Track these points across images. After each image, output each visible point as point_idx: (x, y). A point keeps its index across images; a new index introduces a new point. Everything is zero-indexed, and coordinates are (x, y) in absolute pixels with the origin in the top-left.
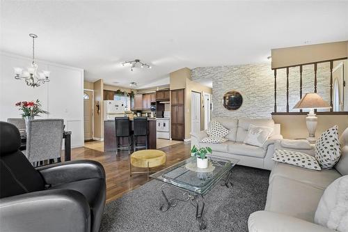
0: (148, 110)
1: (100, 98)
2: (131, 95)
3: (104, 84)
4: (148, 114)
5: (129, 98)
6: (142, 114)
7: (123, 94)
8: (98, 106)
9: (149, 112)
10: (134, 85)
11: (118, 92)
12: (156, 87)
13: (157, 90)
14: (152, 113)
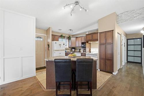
0: (80, 47)
1: (50, 40)
2: (69, 38)
3: (52, 32)
4: (79, 49)
5: (68, 40)
6: (75, 49)
7: (64, 37)
8: (48, 45)
9: (80, 48)
10: (71, 32)
11: (61, 36)
12: (86, 32)
13: (87, 34)
14: (82, 49)
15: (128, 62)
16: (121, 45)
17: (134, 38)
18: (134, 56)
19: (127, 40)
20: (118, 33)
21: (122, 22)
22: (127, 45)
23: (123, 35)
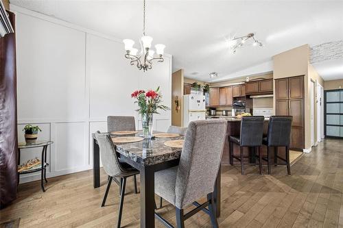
0: (229, 106)
3: (185, 78)
4: (227, 111)
6: (216, 111)
7: (199, 86)
8: (177, 102)
9: (230, 108)
10: (214, 76)
11: (194, 85)
12: (245, 78)
13: (248, 81)
14: (233, 110)
15: (327, 137)
16: (315, 102)
17: (340, 88)
18: (340, 126)
19: (325, 92)
20: (312, 81)
21: (319, 61)
22: (325, 103)
23: (318, 84)
